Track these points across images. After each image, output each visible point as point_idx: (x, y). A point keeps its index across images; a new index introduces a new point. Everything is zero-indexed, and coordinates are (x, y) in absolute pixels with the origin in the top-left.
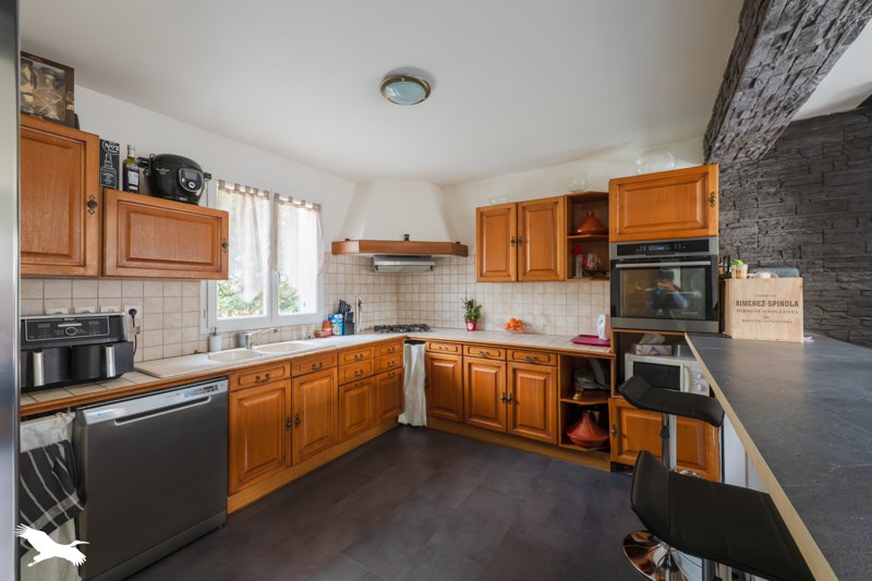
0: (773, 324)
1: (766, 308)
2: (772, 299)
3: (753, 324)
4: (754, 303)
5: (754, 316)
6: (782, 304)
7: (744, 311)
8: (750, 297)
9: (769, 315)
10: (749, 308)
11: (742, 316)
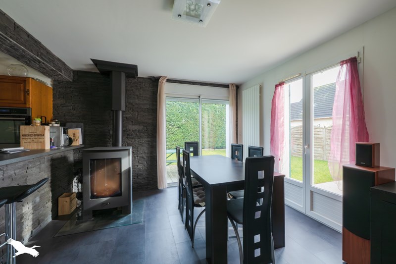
0: (35, 143)
1: (33, 137)
2: (35, 134)
3: (28, 143)
4: (29, 135)
5: (29, 140)
6: (39, 135)
7: (25, 139)
8: (27, 133)
9: (34, 140)
10: (27, 137)
11: (24, 141)
